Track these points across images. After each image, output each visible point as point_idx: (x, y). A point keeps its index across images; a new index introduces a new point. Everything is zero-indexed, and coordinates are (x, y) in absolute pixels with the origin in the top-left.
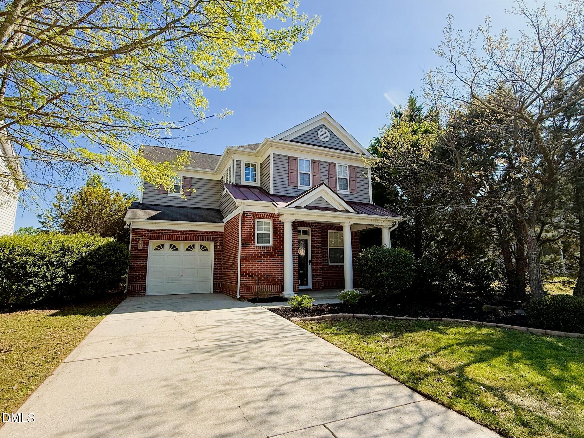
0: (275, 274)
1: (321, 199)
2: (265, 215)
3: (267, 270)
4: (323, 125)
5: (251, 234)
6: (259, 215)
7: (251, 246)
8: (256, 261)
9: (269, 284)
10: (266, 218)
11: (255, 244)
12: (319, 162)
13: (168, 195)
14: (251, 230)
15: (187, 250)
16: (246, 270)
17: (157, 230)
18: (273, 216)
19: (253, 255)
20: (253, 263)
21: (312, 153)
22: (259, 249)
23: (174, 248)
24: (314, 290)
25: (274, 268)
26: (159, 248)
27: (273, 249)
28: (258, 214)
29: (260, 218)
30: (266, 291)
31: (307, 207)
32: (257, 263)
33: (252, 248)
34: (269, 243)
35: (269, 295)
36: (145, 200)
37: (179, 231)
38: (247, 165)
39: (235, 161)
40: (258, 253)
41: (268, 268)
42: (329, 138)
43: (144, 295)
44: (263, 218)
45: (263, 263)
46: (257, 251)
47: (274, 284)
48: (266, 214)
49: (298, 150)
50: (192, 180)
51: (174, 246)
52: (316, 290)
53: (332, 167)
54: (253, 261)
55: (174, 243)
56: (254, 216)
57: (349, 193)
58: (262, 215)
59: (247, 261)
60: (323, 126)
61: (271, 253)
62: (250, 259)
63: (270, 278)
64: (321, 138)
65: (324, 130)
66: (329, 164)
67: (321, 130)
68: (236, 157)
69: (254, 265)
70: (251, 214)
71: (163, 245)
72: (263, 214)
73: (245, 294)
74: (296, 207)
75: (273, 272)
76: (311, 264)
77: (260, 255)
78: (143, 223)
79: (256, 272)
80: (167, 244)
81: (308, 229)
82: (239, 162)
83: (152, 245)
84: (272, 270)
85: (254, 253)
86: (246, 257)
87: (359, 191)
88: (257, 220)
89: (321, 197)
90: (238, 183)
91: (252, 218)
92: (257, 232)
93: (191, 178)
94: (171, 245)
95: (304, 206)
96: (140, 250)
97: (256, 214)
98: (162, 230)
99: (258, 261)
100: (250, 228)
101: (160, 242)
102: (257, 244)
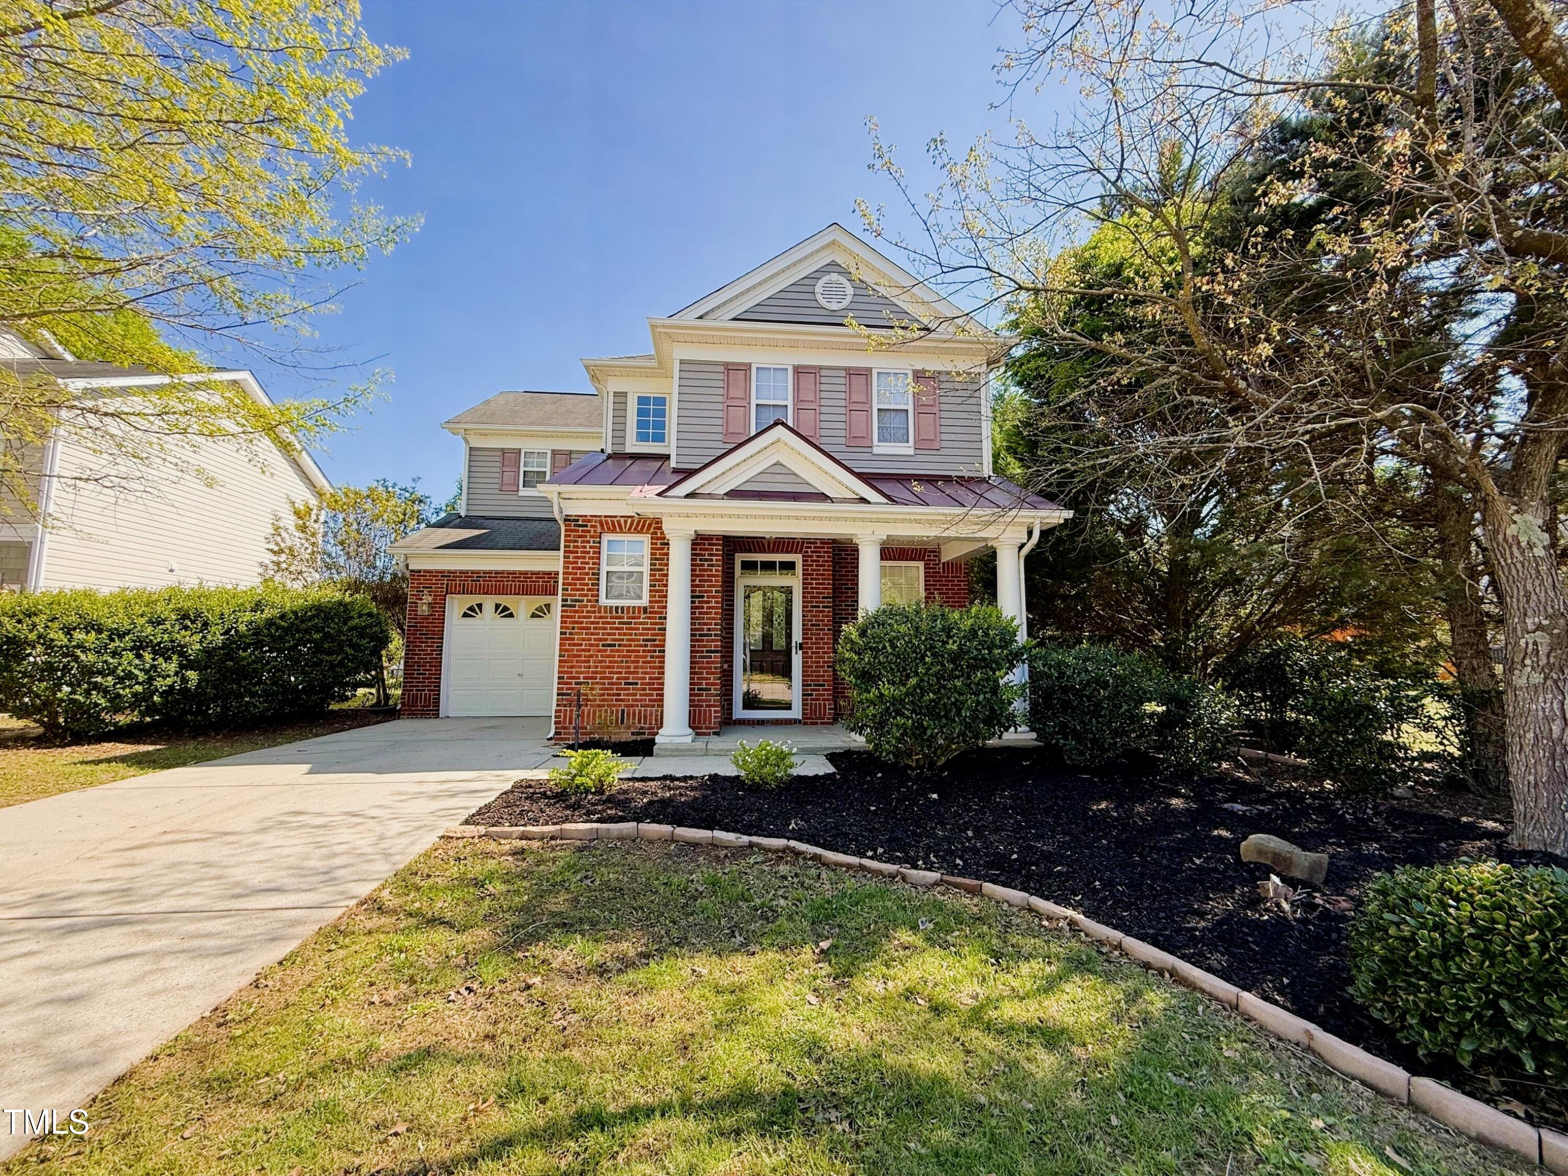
0: (650, 678)
1: (779, 469)
2: (626, 522)
3: (629, 667)
4: (833, 264)
5: (587, 574)
6: (612, 524)
7: (586, 606)
8: (597, 645)
9: (632, 706)
10: (629, 531)
11: (597, 601)
12: (814, 371)
13: (521, 493)
14: (587, 563)
15: (534, 616)
16: (572, 667)
17: (461, 572)
18: (650, 525)
19: (589, 628)
20: (589, 650)
21: (793, 345)
22: (606, 612)
23: (505, 612)
24: (805, 724)
25: (649, 662)
26: (471, 612)
27: (645, 612)
28: (607, 523)
29: (613, 530)
30: (622, 722)
31: (734, 494)
32: (600, 651)
33: (588, 612)
34: (640, 598)
35: (633, 734)
36: (471, 507)
37: (510, 573)
38: (642, 400)
39: (611, 394)
40: (604, 623)
41: (633, 662)
42: (849, 299)
43: (437, 716)
44: (621, 531)
45: (618, 651)
46: (601, 617)
47: (648, 706)
48: (629, 520)
49: (749, 343)
50: (573, 456)
51: (506, 609)
52: (812, 724)
53: (858, 382)
54: (591, 645)
55: (504, 600)
56: (595, 526)
57: (911, 451)
58: (619, 522)
59: (575, 645)
60: (833, 267)
61: (641, 623)
62: (583, 639)
63: (638, 689)
64: (823, 302)
65: (834, 277)
66: (851, 373)
67: (826, 279)
68: (614, 385)
69: (591, 656)
70: (589, 521)
71: (480, 606)
72: (622, 520)
73: (565, 728)
74: (691, 495)
75: (646, 673)
76: (800, 652)
77: (612, 629)
78: (430, 556)
79: (596, 673)
80: (489, 602)
81: (797, 558)
82: (621, 396)
83: (455, 605)
84: (642, 668)
85: (592, 623)
86: (571, 634)
87: (944, 444)
88: (606, 538)
89: (778, 464)
90: (619, 449)
91: (589, 531)
92: (604, 568)
93: (571, 452)
94: (497, 606)
95: (722, 491)
96: (425, 618)
97: (601, 522)
98: (473, 572)
99: (604, 645)
100: (584, 558)
101: (474, 600)
102: (603, 601)
